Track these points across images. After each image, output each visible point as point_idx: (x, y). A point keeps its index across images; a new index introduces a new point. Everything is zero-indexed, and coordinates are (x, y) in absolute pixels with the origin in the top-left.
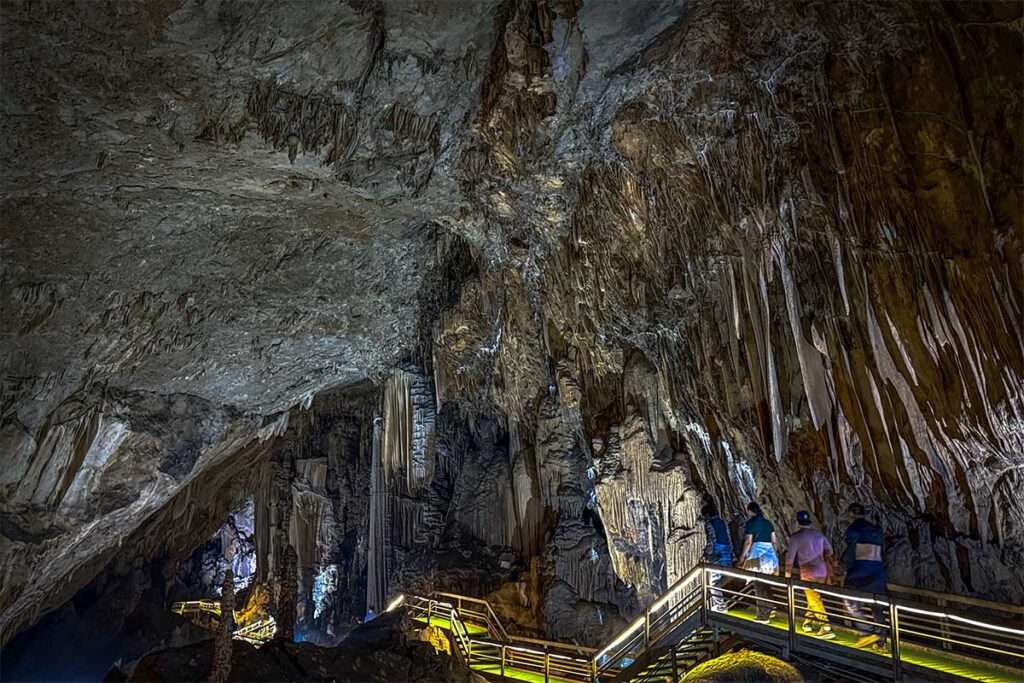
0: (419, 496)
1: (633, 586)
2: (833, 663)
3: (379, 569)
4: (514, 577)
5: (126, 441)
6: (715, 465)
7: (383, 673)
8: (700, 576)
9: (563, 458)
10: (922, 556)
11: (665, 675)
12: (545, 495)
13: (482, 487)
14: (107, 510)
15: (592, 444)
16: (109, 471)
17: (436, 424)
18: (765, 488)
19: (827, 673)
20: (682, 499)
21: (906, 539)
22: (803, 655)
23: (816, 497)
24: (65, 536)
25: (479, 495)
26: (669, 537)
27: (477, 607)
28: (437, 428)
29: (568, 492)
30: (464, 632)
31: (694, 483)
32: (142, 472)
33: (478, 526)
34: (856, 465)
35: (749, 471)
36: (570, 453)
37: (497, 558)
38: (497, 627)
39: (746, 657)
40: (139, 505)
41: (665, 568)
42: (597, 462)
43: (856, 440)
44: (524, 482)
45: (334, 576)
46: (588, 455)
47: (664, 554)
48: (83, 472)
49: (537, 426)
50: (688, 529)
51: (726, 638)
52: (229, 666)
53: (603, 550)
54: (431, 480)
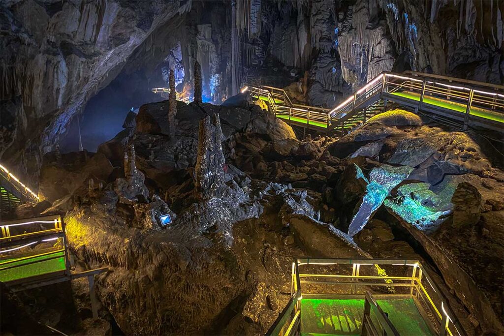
0: (254, 42)
1: (351, 84)
2: (437, 115)
3: (237, 76)
4: (297, 80)
5: (120, 12)
6: (399, 26)
7: (240, 116)
8: (383, 77)
9: (323, 23)
10: (493, 70)
11: (360, 120)
12: (313, 42)
13: (283, 38)
14: (116, 45)
15: (338, 15)
16: (115, 27)
17: (262, 6)
18: (422, 37)
19: (434, 119)
20: (380, 43)
21: (487, 62)
22: (424, 111)
23: (446, 41)
24: (101, 56)
25: (281, 42)
26: (371, 61)
27: (280, 93)
28: (262, 8)
29: (325, 40)
30: (274, 103)
31: (387, 35)
32: (129, 27)
33: (281, 56)
34: (471, 24)
35: (415, 29)
36: (327, 20)
37: (289, 71)
38: (288, 101)
39: (397, 112)
40: (130, 43)
41: (367, 76)
42: (340, 25)
43: (475, 10)
44: (303, 35)
45: (218, 79)
46: (336, 22)
47: (367, 70)
48: (103, 27)
49: (311, 7)
50: (380, 57)
51: (390, 105)
52: (176, 110)
53: (339, 68)
54: (259, 34)
